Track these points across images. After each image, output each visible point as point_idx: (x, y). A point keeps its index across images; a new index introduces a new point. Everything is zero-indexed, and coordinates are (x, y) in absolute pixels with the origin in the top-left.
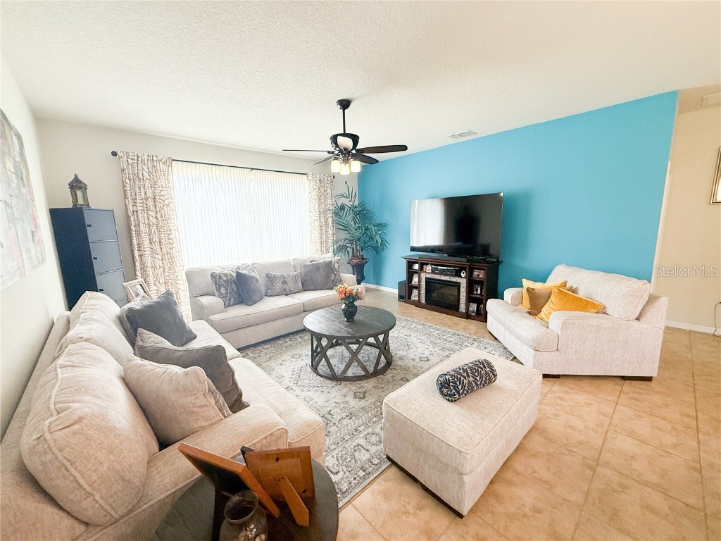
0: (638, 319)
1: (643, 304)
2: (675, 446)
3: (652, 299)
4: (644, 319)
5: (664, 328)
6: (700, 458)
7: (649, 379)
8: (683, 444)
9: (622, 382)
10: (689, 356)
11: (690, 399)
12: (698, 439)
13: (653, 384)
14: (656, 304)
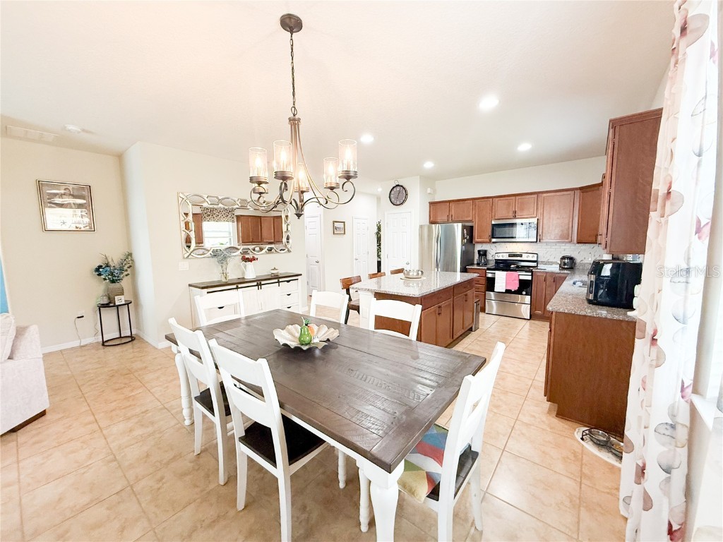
0: (10, 358)
1: (12, 340)
2: (90, 456)
3: (20, 332)
4: (17, 355)
5: (42, 356)
6: (110, 449)
7: (43, 414)
8: (95, 448)
9: (14, 435)
10: (69, 373)
11: (84, 408)
12: (104, 435)
13: (47, 417)
14: (27, 335)
